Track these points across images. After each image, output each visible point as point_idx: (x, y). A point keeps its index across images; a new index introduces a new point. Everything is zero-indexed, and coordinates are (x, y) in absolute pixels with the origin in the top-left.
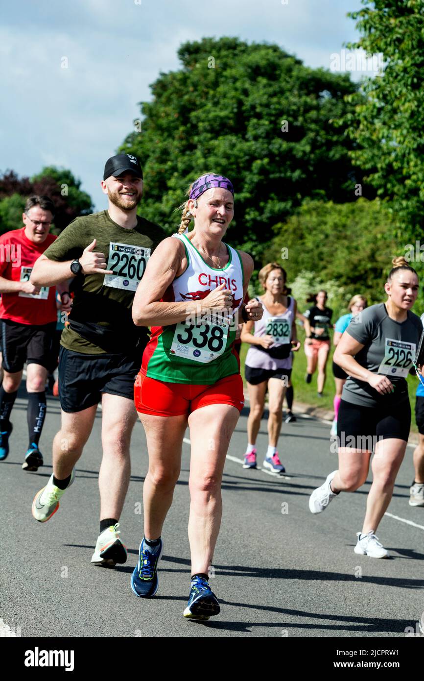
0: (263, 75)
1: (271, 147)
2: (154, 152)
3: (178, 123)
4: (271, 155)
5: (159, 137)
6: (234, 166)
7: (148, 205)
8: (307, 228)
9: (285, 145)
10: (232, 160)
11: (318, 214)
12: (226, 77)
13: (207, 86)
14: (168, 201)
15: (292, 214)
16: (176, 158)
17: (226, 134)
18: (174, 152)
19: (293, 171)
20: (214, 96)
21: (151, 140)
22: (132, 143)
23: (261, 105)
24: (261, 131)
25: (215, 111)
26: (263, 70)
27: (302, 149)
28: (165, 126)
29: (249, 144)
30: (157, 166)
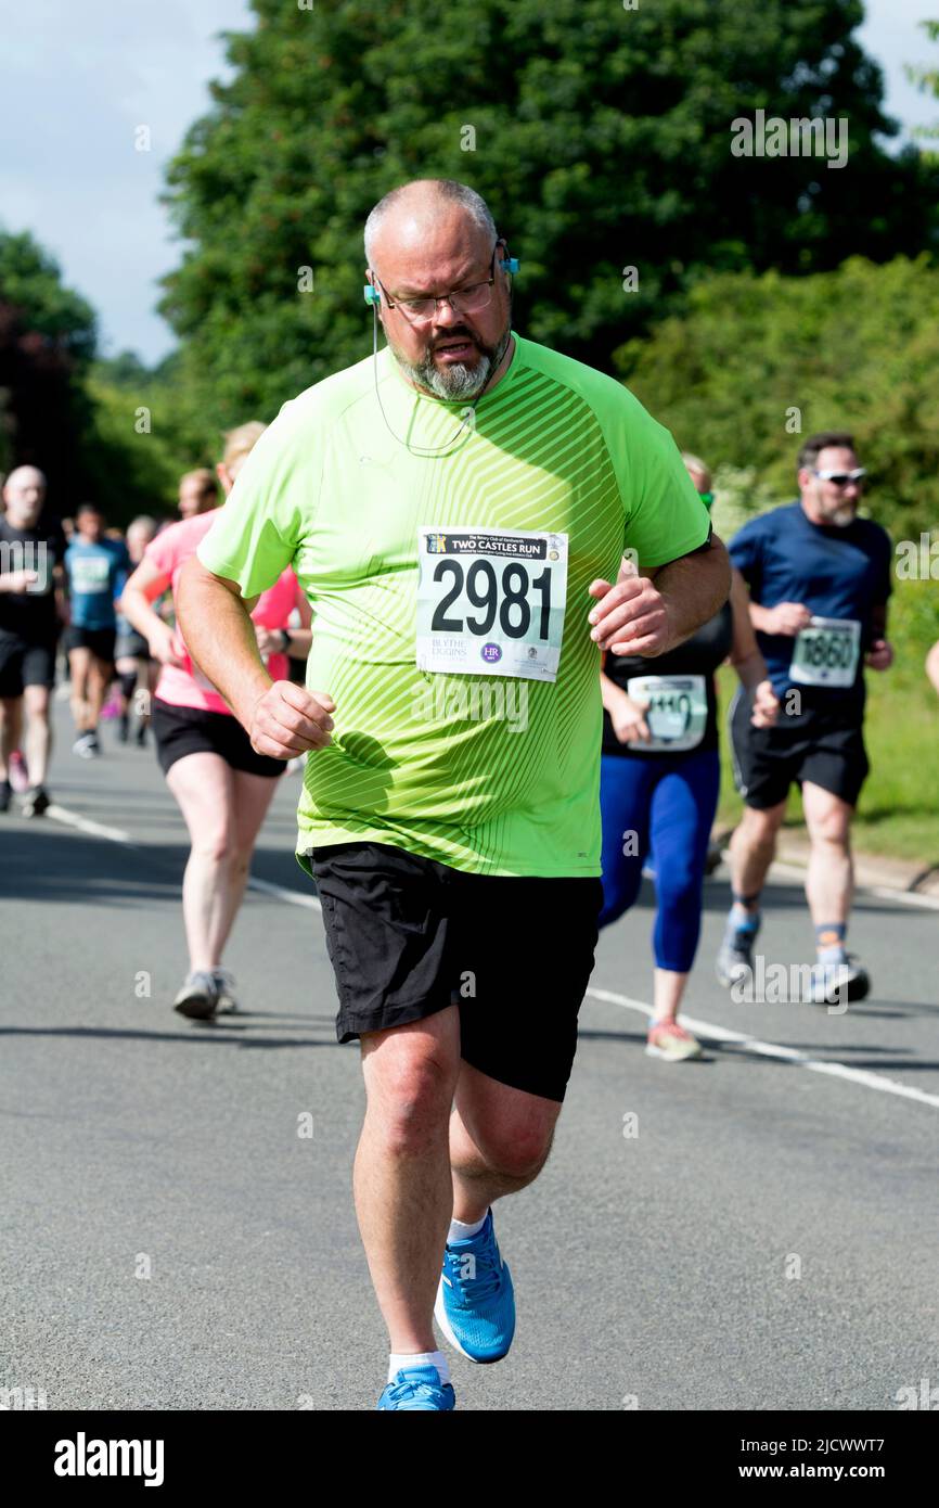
1: (591, 134)
2: (269, 165)
3: (332, 83)
4: (591, 156)
5: (280, 124)
7: (261, 312)
8: (712, 351)
9: (629, 127)
11: (740, 311)
15: (663, 315)
16: (333, 176)
17: (466, 105)
18: (325, 165)
19: (657, 192)
21: (259, 134)
22: (208, 143)
23: (558, 22)
24: (563, 92)
25: (431, 44)
27: (677, 132)
28: (296, 91)
29: (528, 129)
30: (283, 204)
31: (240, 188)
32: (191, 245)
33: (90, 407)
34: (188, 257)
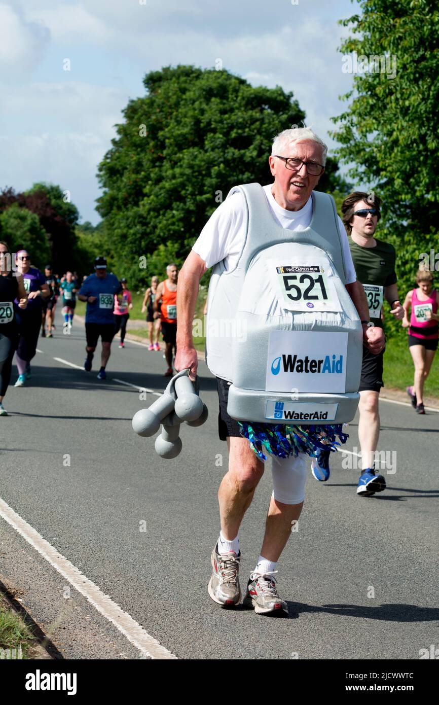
0: (215, 96)
1: (226, 155)
2: (130, 164)
3: (149, 140)
4: (226, 162)
5: (133, 152)
6: (197, 174)
7: (127, 210)
9: (237, 153)
10: (196, 169)
12: (186, 100)
13: (170, 107)
14: (144, 205)
16: (149, 169)
17: (189, 147)
18: (146, 164)
20: (177, 116)
21: (127, 155)
22: (111, 158)
23: (215, 121)
24: (217, 143)
25: (178, 130)
26: (215, 92)
27: (250, 155)
28: (138, 142)
29: (208, 154)
30: (134, 176)
31: (121, 171)
32: (106, 189)
33: (76, 239)
34: (105, 193)
